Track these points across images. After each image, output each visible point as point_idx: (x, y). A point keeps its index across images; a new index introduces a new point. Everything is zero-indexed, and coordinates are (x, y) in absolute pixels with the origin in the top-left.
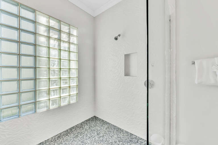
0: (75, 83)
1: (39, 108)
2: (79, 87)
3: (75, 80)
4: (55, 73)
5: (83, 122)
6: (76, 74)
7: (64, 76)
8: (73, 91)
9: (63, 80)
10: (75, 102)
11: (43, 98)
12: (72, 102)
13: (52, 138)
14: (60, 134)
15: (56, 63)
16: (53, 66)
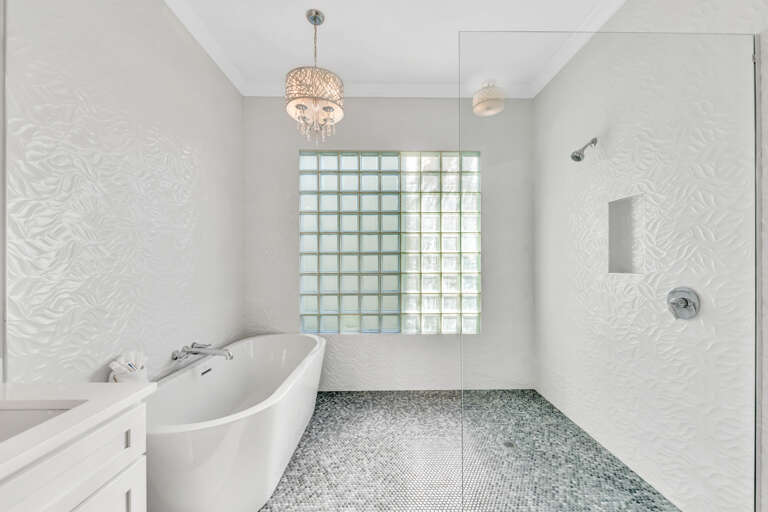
0: (475, 287)
1: (405, 328)
2: (483, 297)
3: (475, 281)
4: (430, 262)
5: (494, 391)
6: (475, 265)
7: (449, 268)
8: (470, 306)
9: (447, 278)
10: (474, 332)
11: (411, 309)
12: (464, 331)
13: (425, 391)
14: (440, 391)
15: (433, 242)
16: (428, 248)
